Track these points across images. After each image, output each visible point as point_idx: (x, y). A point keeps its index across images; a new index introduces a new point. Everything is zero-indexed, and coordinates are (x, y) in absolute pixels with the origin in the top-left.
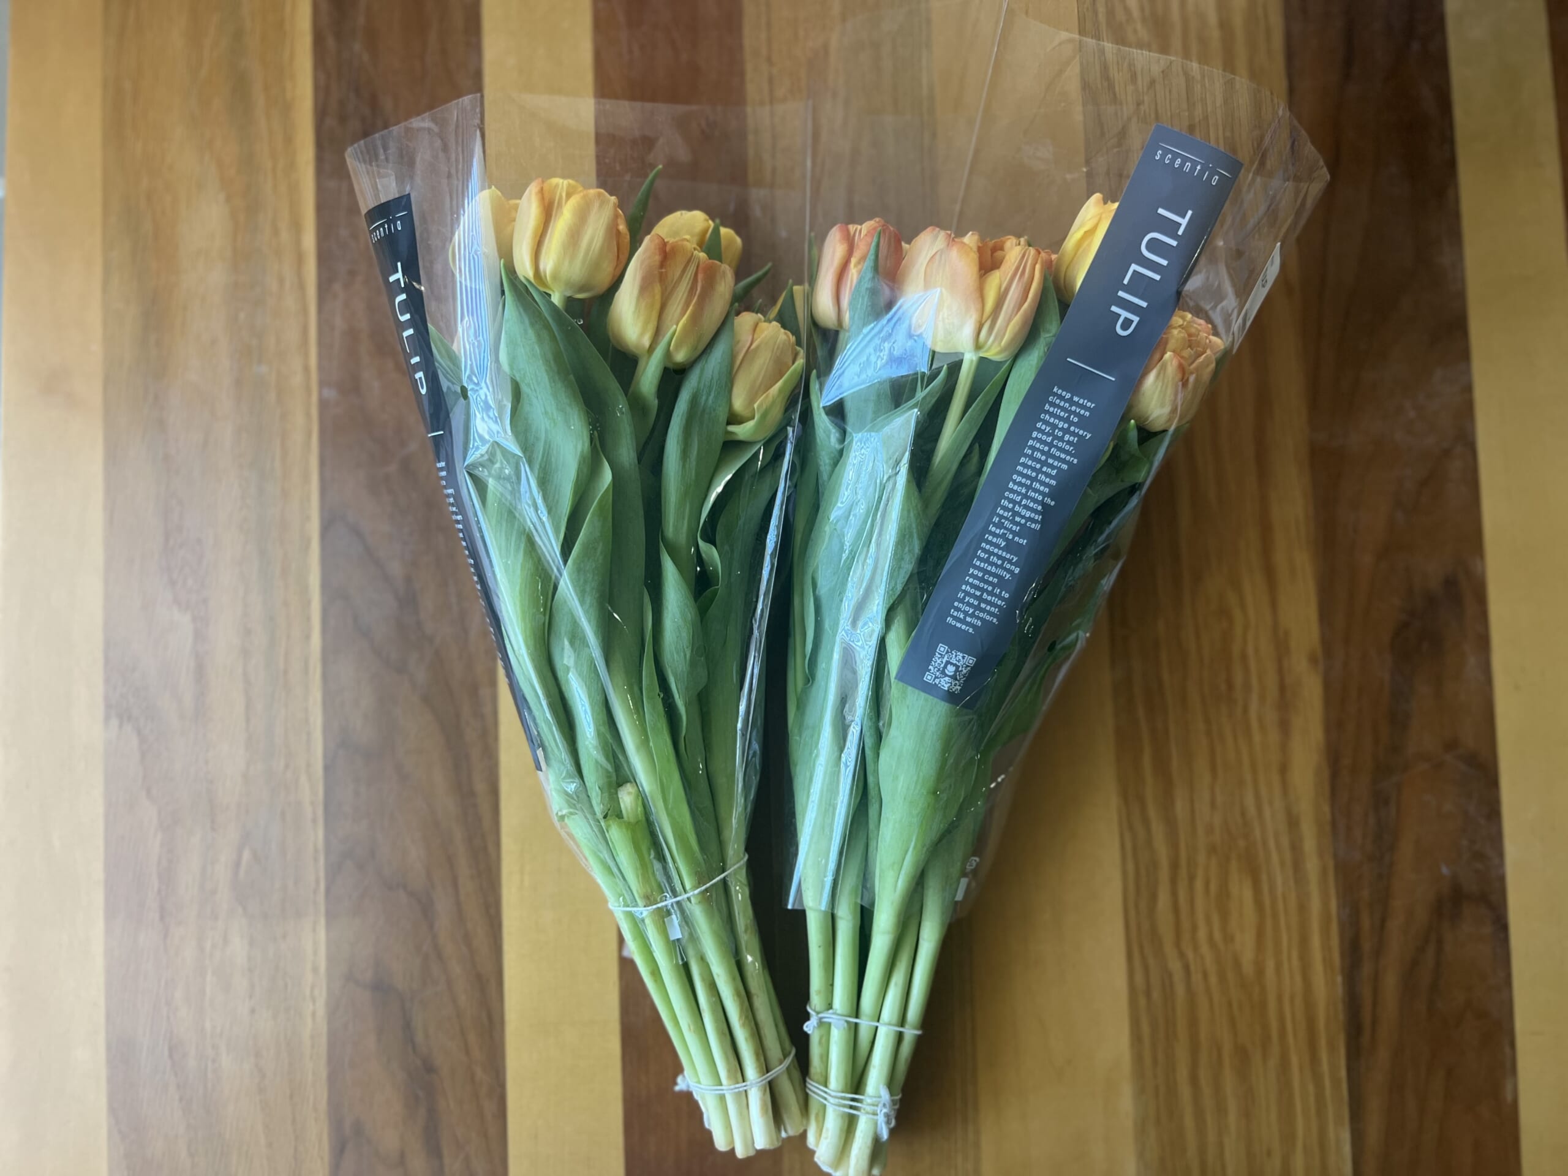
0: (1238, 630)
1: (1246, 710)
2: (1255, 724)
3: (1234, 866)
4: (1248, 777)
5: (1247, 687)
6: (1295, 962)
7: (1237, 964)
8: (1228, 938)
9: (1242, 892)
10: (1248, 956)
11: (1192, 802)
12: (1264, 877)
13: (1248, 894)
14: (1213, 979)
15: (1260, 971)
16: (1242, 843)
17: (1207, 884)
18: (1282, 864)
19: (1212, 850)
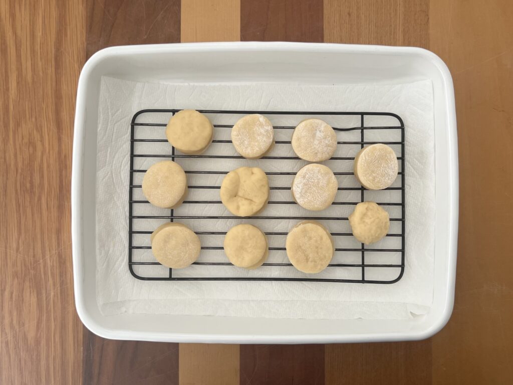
0: (39, 154)
1: (40, 199)
2: (44, 206)
3: (27, 284)
4: (39, 236)
5: (41, 186)
6: (57, 339)
7: (25, 338)
8: (21, 324)
9: (31, 299)
10: (31, 335)
11: (6, 248)
12: (44, 292)
13: (34, 300)
14: (11, 346)
15: (38, 342)
16: (32, 272)
17: (12, 293)
18: (54, 285)
19: (15, 275)
